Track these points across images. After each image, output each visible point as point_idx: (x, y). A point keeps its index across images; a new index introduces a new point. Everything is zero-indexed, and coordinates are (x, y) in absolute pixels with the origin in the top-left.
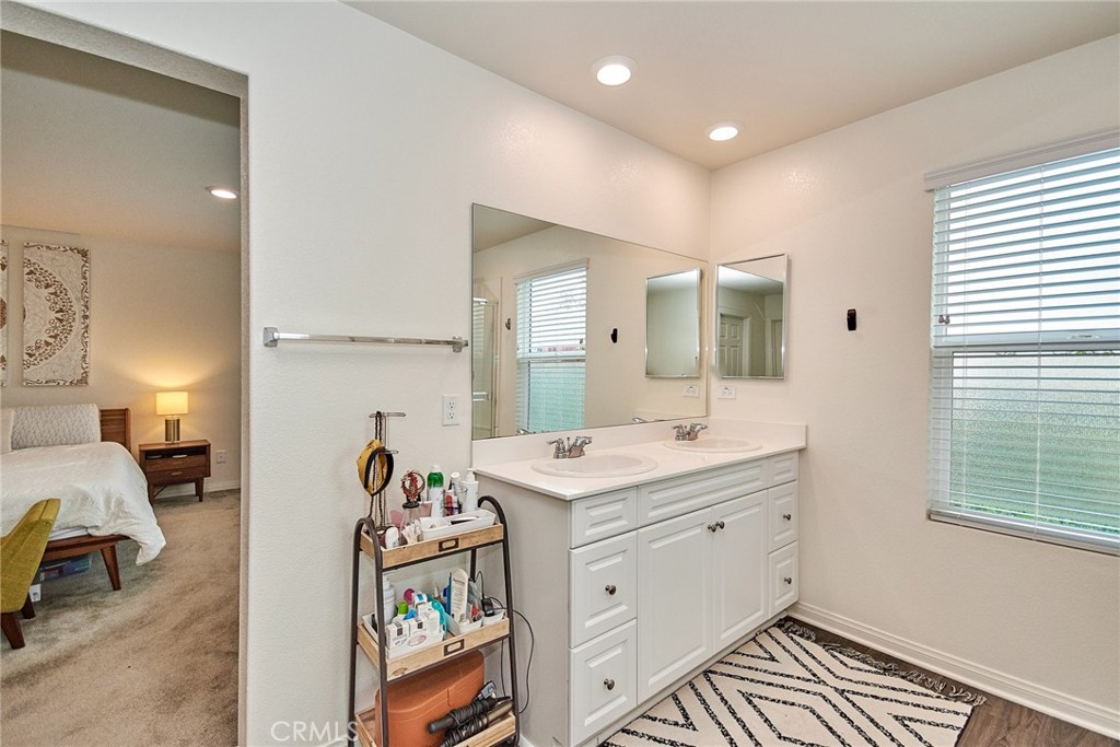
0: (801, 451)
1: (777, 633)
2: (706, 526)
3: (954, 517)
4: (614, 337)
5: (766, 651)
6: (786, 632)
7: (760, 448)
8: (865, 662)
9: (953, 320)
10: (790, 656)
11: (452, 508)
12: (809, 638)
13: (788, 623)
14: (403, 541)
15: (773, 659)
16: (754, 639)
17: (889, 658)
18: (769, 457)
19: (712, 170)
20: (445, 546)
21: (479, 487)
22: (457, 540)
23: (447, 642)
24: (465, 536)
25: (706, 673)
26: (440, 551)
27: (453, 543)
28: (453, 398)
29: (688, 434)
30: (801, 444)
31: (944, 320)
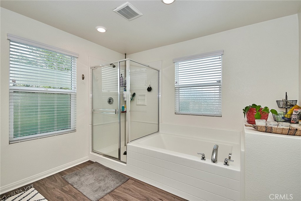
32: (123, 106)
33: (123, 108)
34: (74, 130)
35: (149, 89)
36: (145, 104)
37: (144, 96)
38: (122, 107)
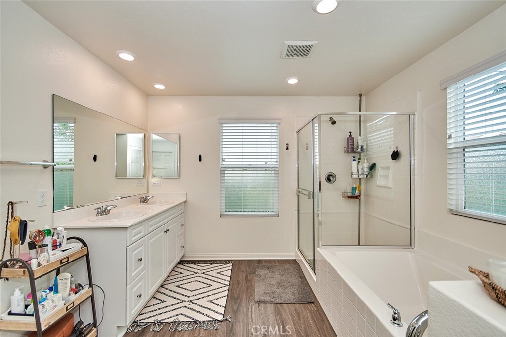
0: (185, 202)
1: (180, 266)
2: (163, 232)
3: (226, 215)
4: (95, 159)
5: (178, 272)
6: (182, 264)
7: (174, 203)
8: (206, 264)
9: (226, 160)
10: (185, 271)
11: (57, 245)
12: (189, 264)
13: (182, 262)
14: (39, 265)
15: (181, 273)
16: (173, 270)
17: (211, 261)
18: (178, 205)
19: (148, 95)
20: (63, 261)
21: (67, 234)
22: (68, 258)
23: (66, 306)
24: (71, 255)
25: (162, 286)
26: (61, 264)
27: (66, 260)
28: (43, 192)
29: (144, 200)
30: (185, 200)
31: (223, 160)
32: (354, 186)
33: (354, 191)
34: (277, 215)
35: (396, 156)
36: (389, 186)
37: (388, 168)
38: (353, 188)
